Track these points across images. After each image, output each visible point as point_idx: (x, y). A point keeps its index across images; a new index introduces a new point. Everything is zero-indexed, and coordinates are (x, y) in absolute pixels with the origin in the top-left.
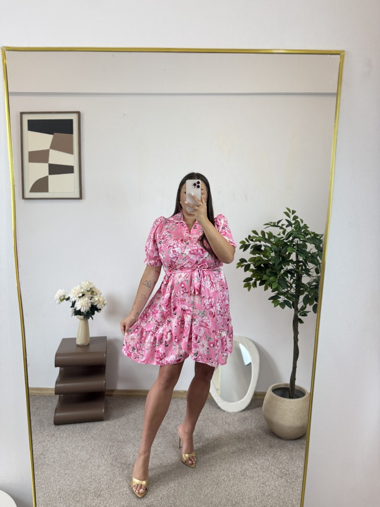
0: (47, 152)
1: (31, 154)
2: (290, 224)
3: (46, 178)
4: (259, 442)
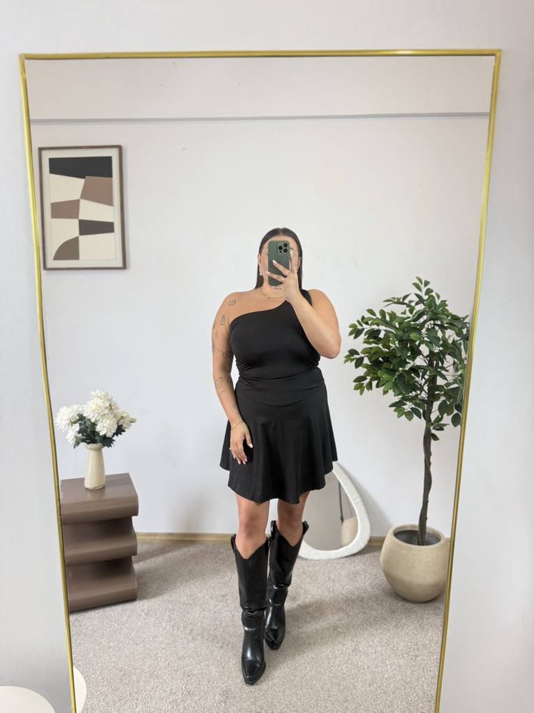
0: (77, 202)
1: (53, 205)
2: (421, 301)
3: (76, 241)
4: (376, 606)
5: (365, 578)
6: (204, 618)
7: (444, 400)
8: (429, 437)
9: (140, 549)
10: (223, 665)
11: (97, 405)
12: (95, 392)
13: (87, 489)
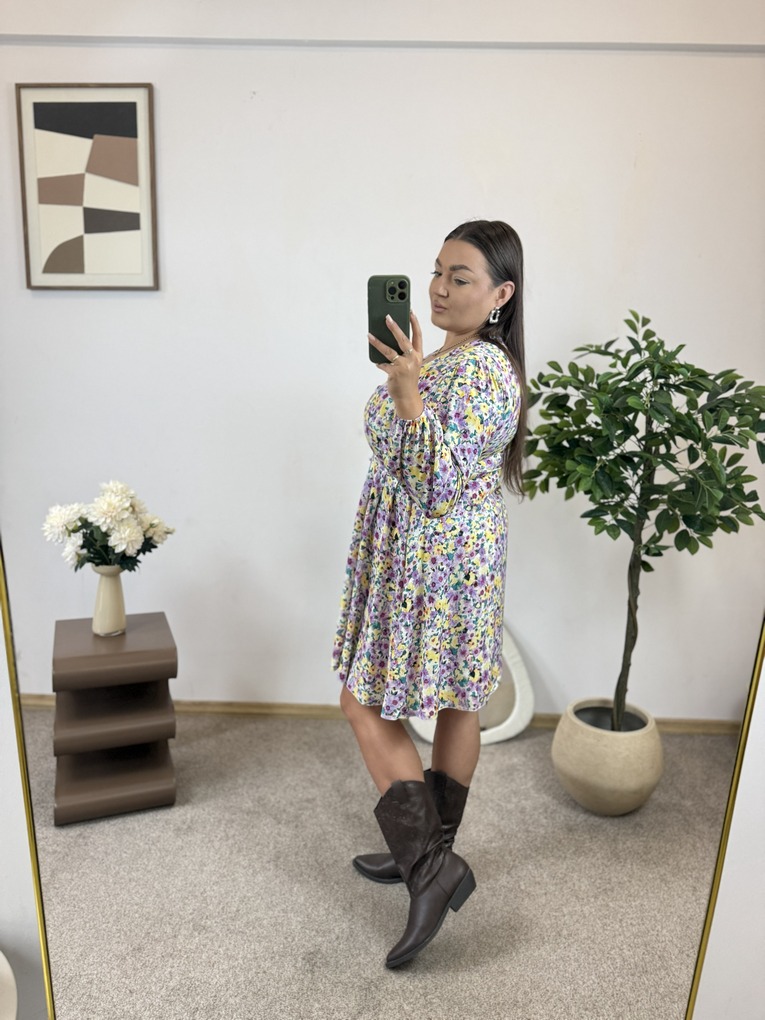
0: (80, 179)
1: (43, 183)
2: (637, 349)
3: (79, 241)
4: (544, 821)
5: (525, 777)
6: (279, 834)
7: (664, 510)
8: (637, 566)
9: (181, 726)
10: (310, 910)
11: (109, 505)
12: (108, 483)
13: (97, 636)
